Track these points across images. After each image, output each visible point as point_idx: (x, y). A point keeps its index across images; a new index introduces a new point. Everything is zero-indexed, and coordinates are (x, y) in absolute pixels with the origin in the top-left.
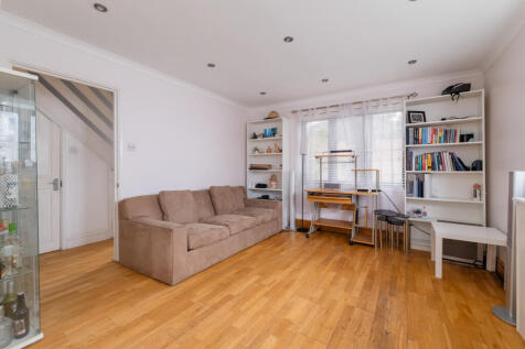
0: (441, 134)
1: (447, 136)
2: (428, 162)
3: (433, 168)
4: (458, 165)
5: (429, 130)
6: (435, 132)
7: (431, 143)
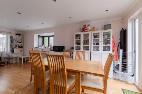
0: (16, 41)
1: (17, 42)
2: (14, 46)
3: (15, 47)
4: (19, 47)
5: (14, 40)
6: (15, 41)
7: (15, 43)
